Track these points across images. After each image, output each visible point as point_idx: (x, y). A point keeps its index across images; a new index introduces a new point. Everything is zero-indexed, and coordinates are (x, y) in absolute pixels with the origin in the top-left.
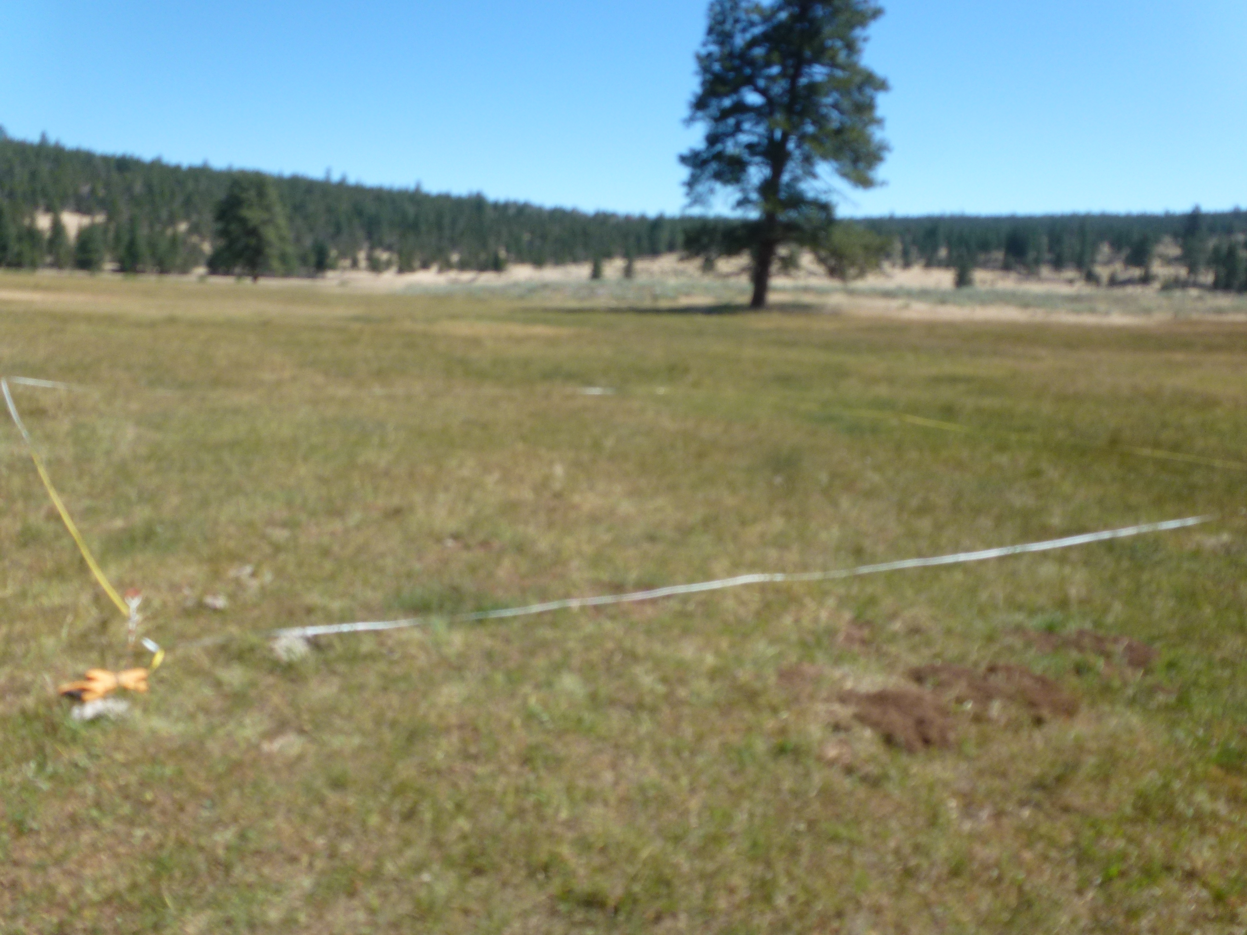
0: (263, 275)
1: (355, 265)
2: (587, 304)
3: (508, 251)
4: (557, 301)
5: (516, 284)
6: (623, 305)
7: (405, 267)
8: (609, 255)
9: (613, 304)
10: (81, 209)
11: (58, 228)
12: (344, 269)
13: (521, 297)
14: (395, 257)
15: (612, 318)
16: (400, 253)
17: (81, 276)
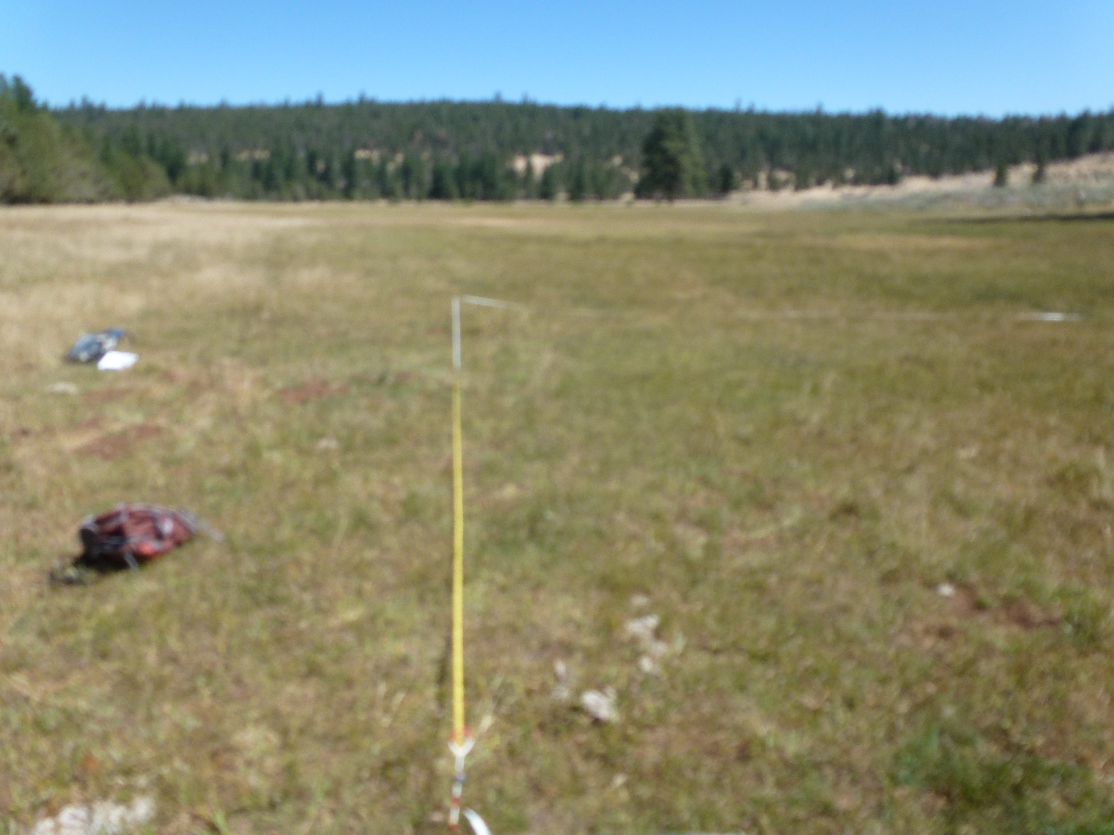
0: (677, 198)
1: (756, 185)
2: (995, 213)
3: (904, 164)
4: (961, 211)
5: (915, 196)
6: (1041, 212)
7: (801, 185)
8: (1016, 161)
9: (1028, 211)
10: (547, 152)
11: (529, 168)
12: (747, 190)
13: (921, 208)
14: (792, 176)
15: (1031, 227)
16: (798, 173)
17: (540, 206)
